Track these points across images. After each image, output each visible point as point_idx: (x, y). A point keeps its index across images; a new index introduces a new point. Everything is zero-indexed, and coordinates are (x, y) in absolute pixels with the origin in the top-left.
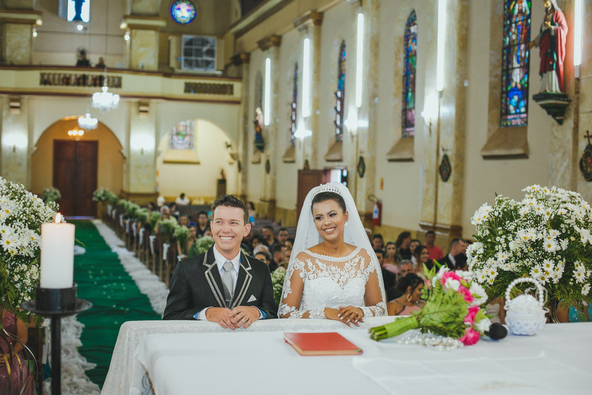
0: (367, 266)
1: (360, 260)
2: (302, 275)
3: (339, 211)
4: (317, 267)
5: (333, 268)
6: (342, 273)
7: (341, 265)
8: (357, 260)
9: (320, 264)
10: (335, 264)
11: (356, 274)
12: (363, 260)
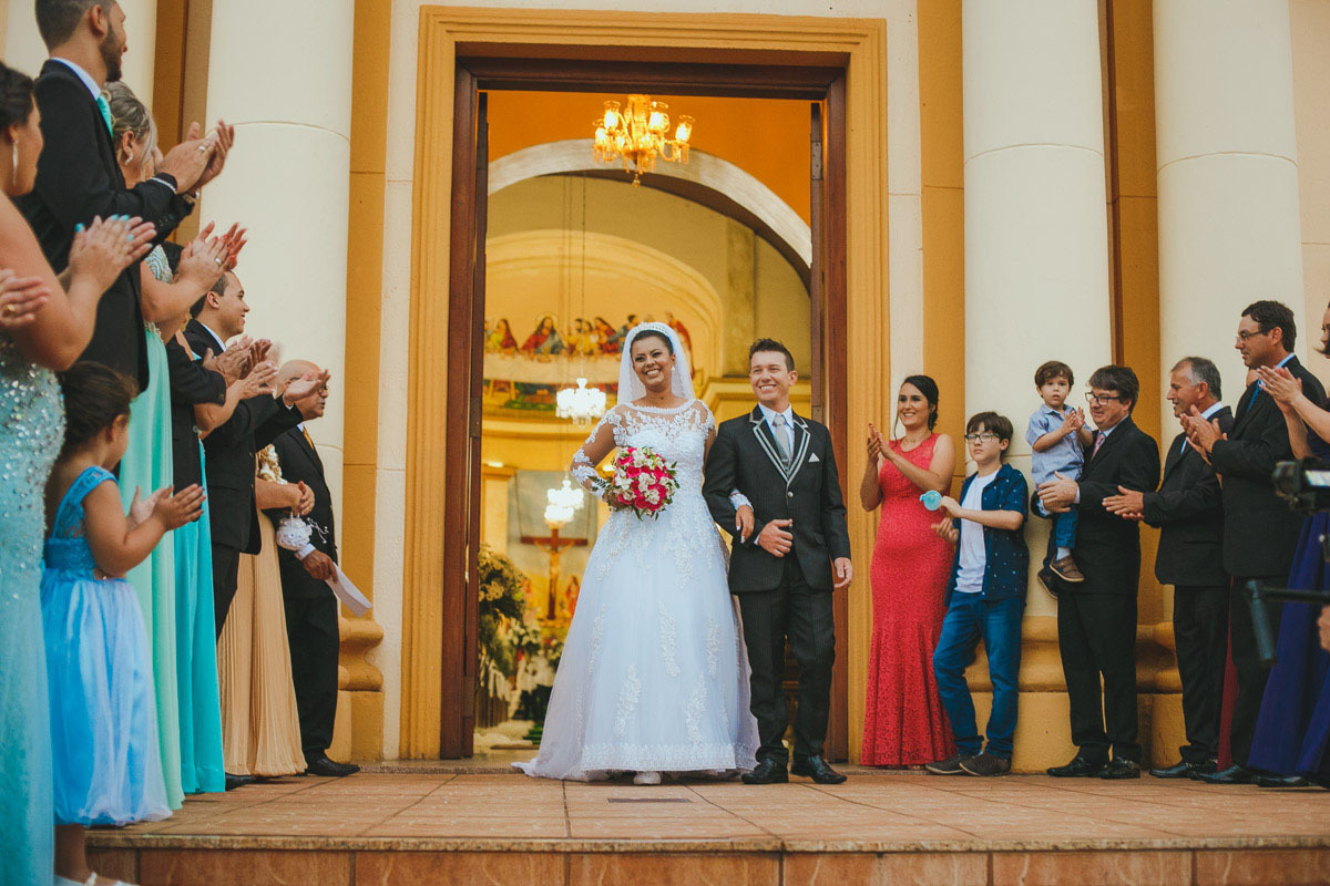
0: (704, 420)
1: (694, 413)
2: (615, 431)
3: (665, 351)
4: (639, 420)
5: (660, 421)
6: (671, 426)
7: (671, 418)
8: (690, 413)
9: (643, 417)
10: (662, 416)
11: (690, 428)
12: (698, 412)
